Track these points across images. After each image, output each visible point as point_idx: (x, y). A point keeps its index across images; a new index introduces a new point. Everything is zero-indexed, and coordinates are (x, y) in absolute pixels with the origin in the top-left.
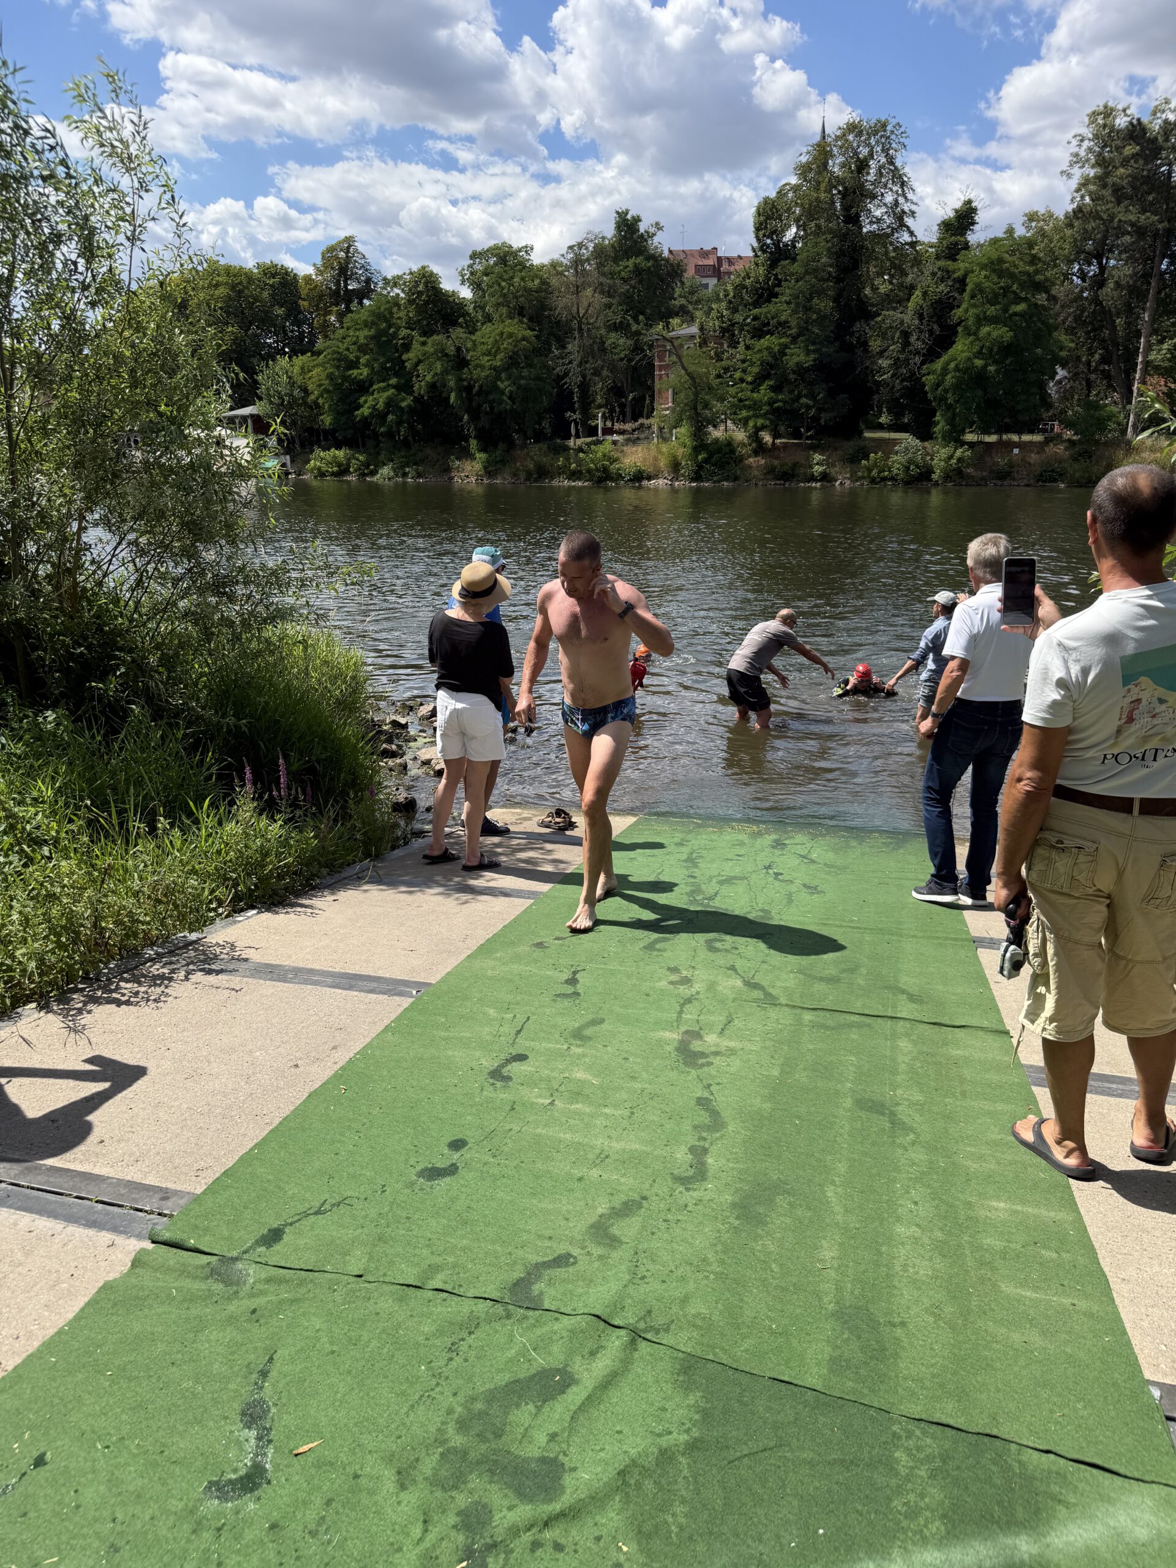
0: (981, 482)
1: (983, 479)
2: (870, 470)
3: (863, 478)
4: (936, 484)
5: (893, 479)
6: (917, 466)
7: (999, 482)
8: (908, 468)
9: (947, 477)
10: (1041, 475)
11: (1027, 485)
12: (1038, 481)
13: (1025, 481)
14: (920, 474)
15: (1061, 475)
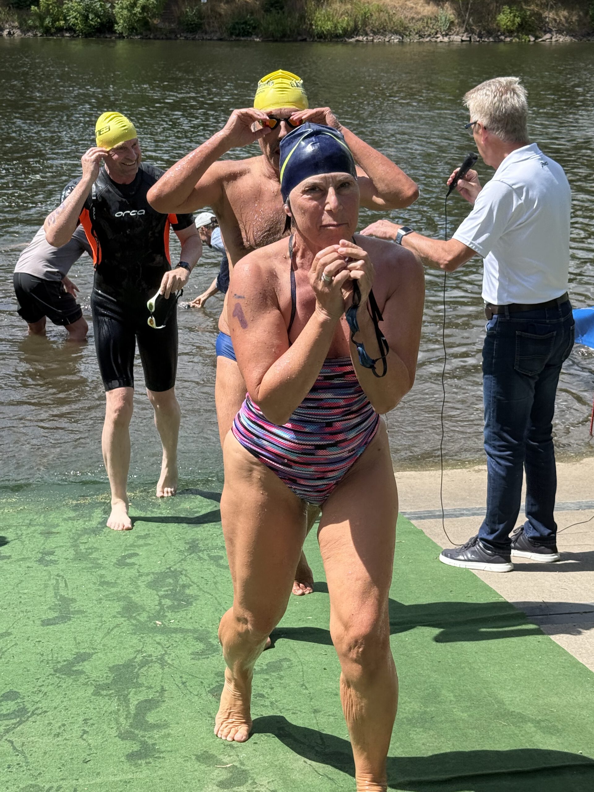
0: (170, 36)
1: (172, 31)
2: (42, 18)
3: (36, 27)
4: (121, 36)
5: (70, 29)
6: (97, 15)
7: (189, 35)
8: (87, 17)
9: (132, 29)
10: (234, 28)
11: (221, 40)
12: (232, 34)
13: (218, 34)
14: (101, 24)
15: (254, 28)
